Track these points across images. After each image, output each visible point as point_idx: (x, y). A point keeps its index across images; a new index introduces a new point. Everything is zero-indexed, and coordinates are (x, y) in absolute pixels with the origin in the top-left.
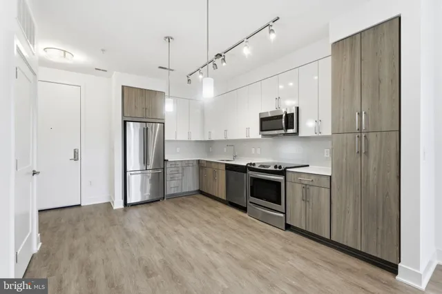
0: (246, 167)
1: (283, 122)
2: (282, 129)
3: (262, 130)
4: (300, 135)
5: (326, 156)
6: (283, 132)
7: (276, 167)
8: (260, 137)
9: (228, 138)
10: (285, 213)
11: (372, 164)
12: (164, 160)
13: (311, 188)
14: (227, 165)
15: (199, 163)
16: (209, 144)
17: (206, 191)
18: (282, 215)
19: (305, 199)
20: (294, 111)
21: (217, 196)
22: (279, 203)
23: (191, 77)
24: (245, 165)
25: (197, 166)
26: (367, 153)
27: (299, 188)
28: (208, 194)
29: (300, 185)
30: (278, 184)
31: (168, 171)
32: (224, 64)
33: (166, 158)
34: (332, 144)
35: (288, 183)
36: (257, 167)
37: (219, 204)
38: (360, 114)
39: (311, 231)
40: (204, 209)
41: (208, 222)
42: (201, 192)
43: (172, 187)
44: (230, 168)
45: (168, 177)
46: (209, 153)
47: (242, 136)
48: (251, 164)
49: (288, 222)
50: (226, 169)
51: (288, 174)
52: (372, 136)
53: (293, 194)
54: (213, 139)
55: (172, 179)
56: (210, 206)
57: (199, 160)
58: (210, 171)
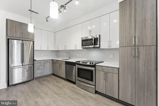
0: (75, 63)
1: (93, 42)
2: (93, 45)
3: (82, 45)
4: (101, 48)
5: (111, 57)
6: (93, 46)
7: (90, 63)
8: (82, 49)
9: (67, 49)
10: (95, 86)
11: (141, 62)
12: (34, 60)
13: (108, 74)
14: (66, 62)
15: (53, 61)
16: (57, 52)
17: (56, 74)
18: (94, 87)
19: (106, 79)
20: (98, 37)
21: (61, 76)
22: (92, 80)
23: (48, 19)
24: (75, 62)
25: (52, 62)
26: (138, 57)
27: (102, 73)
28: (56, 75)
29: (103, 72)
30: (91, 71)
31: (36, 65)
32: (65, 11)
33: (35, 59)
34: (120, 52)
35: (97, 71)
36: (81, 63)
37: (62, 80)
38: (135, 37)
39: (108, 95)
40: (54, 84)
41: (56, 93)
42: (53, 74)
43: (38, 73)
44: (67, 63)
45: (36, 68)
46: (58, 56)
47: (73, 48)
48: (78, 62)
49: (97, 90)
50: (66, 64)
51: (97, 67)
52: (141, 48)
53: (99, 77)
54: (59, 50)
55: (38, 69)
56: (57, 82)
57: (53, 59)
58: (58, 64)
